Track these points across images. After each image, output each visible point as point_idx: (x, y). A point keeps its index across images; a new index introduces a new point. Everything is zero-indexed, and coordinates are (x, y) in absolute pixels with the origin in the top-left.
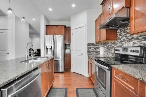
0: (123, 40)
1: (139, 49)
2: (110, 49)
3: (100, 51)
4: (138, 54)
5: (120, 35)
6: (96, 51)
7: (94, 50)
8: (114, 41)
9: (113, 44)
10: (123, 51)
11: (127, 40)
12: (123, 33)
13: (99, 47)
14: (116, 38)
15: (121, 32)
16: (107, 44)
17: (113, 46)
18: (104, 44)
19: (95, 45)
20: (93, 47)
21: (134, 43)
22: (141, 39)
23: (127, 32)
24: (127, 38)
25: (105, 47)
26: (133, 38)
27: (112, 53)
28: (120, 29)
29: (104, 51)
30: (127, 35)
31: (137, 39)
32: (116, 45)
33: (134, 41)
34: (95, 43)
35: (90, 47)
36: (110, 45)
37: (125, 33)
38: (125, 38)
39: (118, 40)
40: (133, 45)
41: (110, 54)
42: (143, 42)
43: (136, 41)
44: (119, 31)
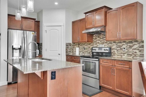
0: (98, 42)
1: (108, 49)
2: (86, 49)
3: (75, 51)
4: (108, 52)
5: (96, 39)
6: (73, 51)
7: (71, 50)
8: (90, 43)
9: (89, 45)
10: (98, 50)
11: (101, 43)
12: (98, 38)
13: (75, 47)
14: (93, 41)
15: (96, 37)
16: (84, 45)
17: (90, 46)
18: (79, 44)
19: (72, 45)
20: (70, 47)
21: (105, 45)
22: (108, 43)
23: (100, 37)
24: (101, 42)
25: (80, 47)
26: (104, 42)
27: (88, 52)
28: (96, 34)
29: (80, 50)
30: (101, 40)
31: (106, 43)
32: (92, 46)
33: (104, 44)
34: (72, 44)
35: (68, 47)
36: (86, 46)
37: (99, 38)
38: (99, 42)
39: (94, 42)
40: (105, 46)
41: (87, 53)
42: (109, 45)
43: (106, 44)
44: (94, 36)
